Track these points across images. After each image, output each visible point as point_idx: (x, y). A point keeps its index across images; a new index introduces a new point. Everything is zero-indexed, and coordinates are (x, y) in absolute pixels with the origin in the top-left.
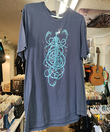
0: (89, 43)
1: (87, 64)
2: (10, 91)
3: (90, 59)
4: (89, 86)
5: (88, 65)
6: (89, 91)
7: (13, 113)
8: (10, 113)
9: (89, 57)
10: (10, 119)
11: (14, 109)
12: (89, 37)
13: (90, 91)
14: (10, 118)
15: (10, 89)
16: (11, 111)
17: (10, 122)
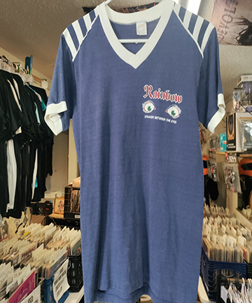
1: (245, 153)
2: (62, 216)
5: (247, 155)
7: (65, 275)
8: (57, 275)
9: (251, 132)
10: (58, 293)
11: (69, 266)
14: (57, 288)
15: (63, 212)
16: (61, 271)
17: (57, 299)
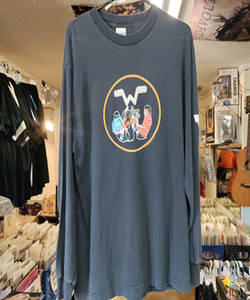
0: (230, 85)
1: (223, 144)
2: (54, 215)
3: (230, 131)
4: (228, 207)
5: (225, 147)
6: (227, 221)
8: (53, 267)
9: (229, 124)
12: (230, 68)
13: (230, 222)
15: (55, 210)
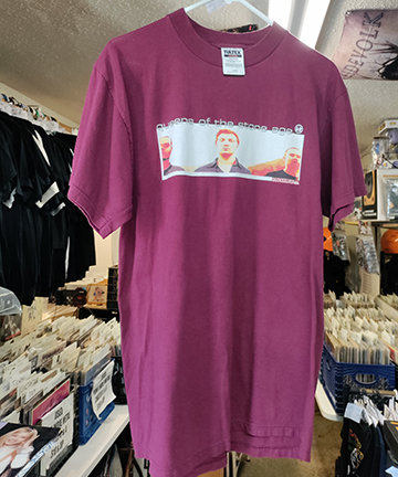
7: (109, 383)
10: (100, 405)
14: (97, 398)
15: (105, 301)
16: (103, 376)
17: (97, 412)
